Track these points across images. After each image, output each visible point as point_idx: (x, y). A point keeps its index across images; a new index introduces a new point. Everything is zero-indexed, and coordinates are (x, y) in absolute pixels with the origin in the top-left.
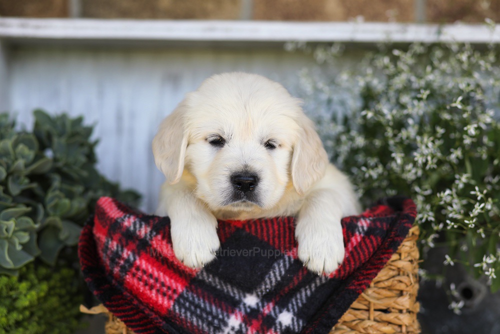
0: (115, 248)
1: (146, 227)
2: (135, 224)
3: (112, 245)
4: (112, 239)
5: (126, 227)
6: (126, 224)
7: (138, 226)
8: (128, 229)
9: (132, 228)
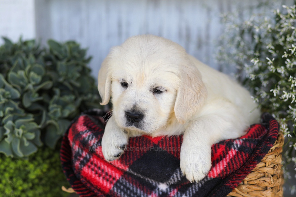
0: (77, 149)
1: (95, 139)
2: (89, 136)
3: (75, 147)
4: (75, 144)
5: (84, 137)
6: (84, 135)
7: (90, 138)
8: (84, 139)
9: (87, 139)
